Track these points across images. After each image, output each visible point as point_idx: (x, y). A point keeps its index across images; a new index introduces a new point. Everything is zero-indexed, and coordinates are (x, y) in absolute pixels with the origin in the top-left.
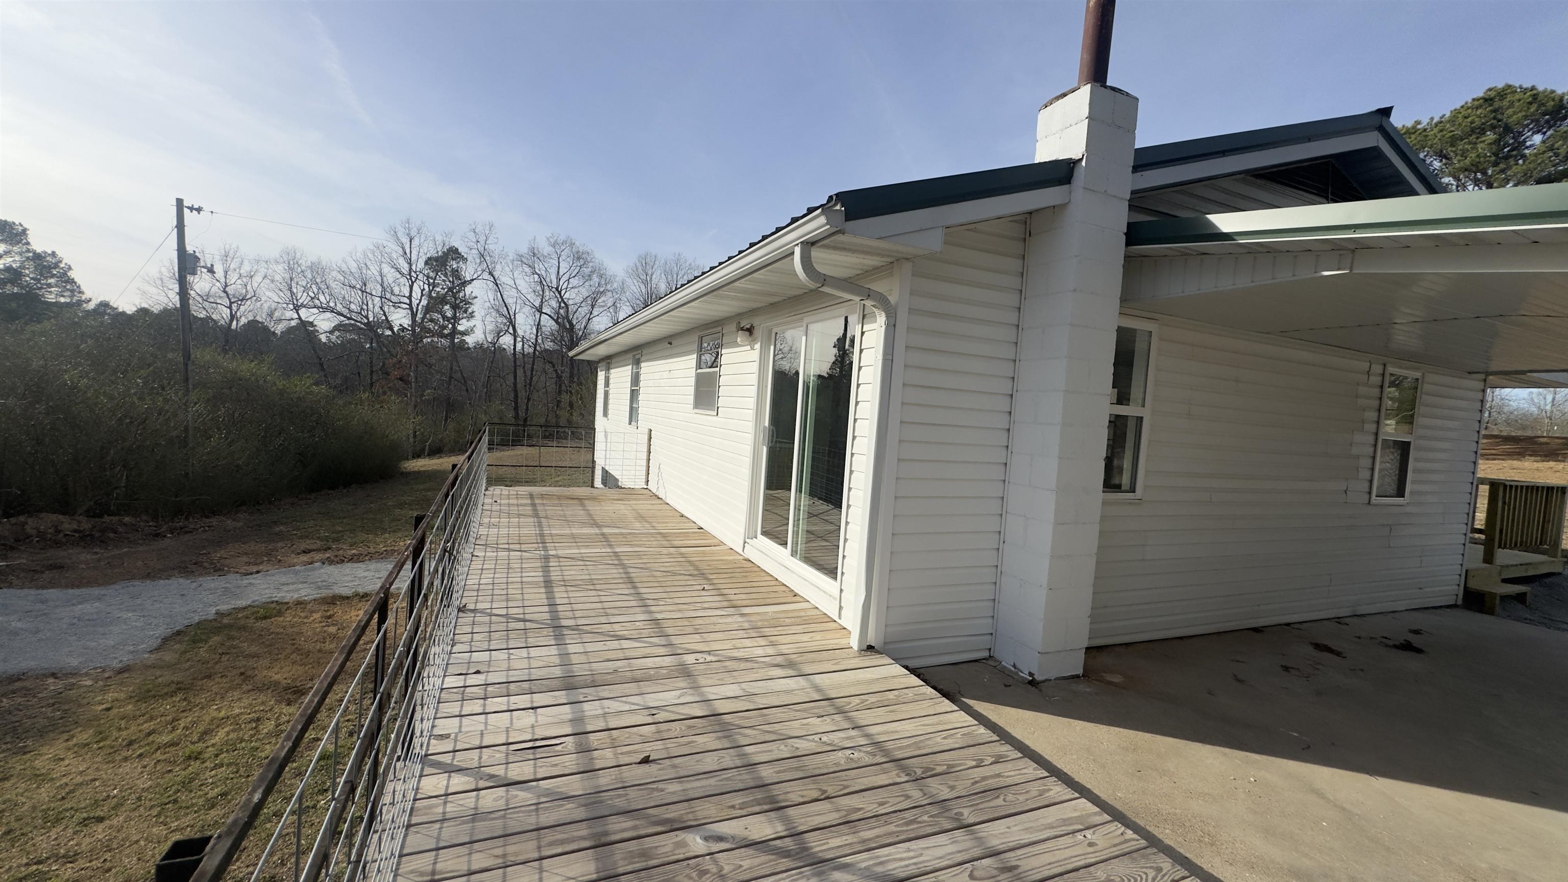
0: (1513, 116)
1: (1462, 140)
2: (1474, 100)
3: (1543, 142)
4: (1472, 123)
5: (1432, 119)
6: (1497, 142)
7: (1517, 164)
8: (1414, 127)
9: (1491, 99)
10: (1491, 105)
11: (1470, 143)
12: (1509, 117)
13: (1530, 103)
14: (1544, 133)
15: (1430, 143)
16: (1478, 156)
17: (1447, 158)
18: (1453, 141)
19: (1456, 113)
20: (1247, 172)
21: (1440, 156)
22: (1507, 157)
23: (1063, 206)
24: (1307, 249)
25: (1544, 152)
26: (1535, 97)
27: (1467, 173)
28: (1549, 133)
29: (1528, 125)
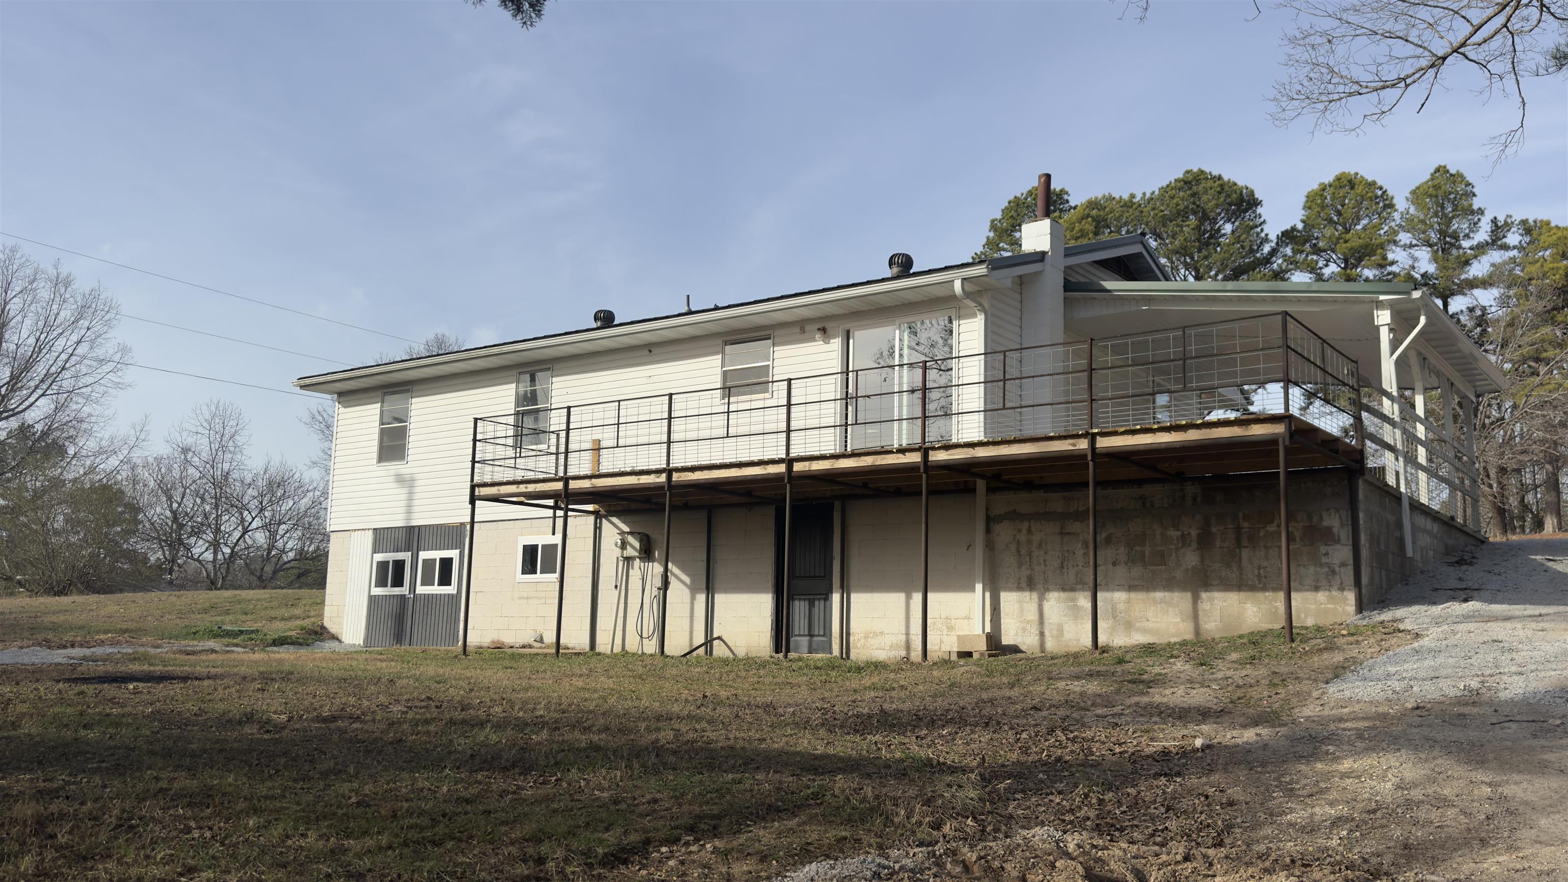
0: (1208, 201)
1: (1171, 221)
2: (1176, 180)
3: (1233, 232)
4: (1177, 205)
5: (1144, 194)
6: (1198, 227)
7: (1216, 252)
8: (1131, 201)
9: (1190, 183)
10: (1190, 189)
11: (1178, 226)
12: (1206, 203)
13: (1219, 193)
14: (1233, 223)
15: (1145, 220)
16: (1185, 239)
17: (1160, 238)
18: (1165, 221)
19: (1164, 190)
20: (1096, 262)
21: (1154, 234)
22: (1207, 244)
23: (1041, 272)
24: (1134, 298)
25: (1233, 244)
26: (1222, 186)
27: (1178, 256)
28: (1237, 224)
29: (1220, 214)
